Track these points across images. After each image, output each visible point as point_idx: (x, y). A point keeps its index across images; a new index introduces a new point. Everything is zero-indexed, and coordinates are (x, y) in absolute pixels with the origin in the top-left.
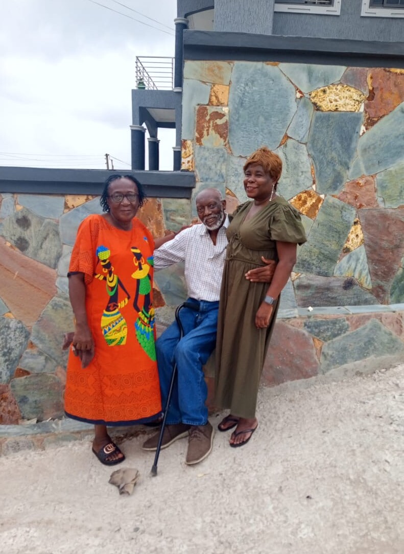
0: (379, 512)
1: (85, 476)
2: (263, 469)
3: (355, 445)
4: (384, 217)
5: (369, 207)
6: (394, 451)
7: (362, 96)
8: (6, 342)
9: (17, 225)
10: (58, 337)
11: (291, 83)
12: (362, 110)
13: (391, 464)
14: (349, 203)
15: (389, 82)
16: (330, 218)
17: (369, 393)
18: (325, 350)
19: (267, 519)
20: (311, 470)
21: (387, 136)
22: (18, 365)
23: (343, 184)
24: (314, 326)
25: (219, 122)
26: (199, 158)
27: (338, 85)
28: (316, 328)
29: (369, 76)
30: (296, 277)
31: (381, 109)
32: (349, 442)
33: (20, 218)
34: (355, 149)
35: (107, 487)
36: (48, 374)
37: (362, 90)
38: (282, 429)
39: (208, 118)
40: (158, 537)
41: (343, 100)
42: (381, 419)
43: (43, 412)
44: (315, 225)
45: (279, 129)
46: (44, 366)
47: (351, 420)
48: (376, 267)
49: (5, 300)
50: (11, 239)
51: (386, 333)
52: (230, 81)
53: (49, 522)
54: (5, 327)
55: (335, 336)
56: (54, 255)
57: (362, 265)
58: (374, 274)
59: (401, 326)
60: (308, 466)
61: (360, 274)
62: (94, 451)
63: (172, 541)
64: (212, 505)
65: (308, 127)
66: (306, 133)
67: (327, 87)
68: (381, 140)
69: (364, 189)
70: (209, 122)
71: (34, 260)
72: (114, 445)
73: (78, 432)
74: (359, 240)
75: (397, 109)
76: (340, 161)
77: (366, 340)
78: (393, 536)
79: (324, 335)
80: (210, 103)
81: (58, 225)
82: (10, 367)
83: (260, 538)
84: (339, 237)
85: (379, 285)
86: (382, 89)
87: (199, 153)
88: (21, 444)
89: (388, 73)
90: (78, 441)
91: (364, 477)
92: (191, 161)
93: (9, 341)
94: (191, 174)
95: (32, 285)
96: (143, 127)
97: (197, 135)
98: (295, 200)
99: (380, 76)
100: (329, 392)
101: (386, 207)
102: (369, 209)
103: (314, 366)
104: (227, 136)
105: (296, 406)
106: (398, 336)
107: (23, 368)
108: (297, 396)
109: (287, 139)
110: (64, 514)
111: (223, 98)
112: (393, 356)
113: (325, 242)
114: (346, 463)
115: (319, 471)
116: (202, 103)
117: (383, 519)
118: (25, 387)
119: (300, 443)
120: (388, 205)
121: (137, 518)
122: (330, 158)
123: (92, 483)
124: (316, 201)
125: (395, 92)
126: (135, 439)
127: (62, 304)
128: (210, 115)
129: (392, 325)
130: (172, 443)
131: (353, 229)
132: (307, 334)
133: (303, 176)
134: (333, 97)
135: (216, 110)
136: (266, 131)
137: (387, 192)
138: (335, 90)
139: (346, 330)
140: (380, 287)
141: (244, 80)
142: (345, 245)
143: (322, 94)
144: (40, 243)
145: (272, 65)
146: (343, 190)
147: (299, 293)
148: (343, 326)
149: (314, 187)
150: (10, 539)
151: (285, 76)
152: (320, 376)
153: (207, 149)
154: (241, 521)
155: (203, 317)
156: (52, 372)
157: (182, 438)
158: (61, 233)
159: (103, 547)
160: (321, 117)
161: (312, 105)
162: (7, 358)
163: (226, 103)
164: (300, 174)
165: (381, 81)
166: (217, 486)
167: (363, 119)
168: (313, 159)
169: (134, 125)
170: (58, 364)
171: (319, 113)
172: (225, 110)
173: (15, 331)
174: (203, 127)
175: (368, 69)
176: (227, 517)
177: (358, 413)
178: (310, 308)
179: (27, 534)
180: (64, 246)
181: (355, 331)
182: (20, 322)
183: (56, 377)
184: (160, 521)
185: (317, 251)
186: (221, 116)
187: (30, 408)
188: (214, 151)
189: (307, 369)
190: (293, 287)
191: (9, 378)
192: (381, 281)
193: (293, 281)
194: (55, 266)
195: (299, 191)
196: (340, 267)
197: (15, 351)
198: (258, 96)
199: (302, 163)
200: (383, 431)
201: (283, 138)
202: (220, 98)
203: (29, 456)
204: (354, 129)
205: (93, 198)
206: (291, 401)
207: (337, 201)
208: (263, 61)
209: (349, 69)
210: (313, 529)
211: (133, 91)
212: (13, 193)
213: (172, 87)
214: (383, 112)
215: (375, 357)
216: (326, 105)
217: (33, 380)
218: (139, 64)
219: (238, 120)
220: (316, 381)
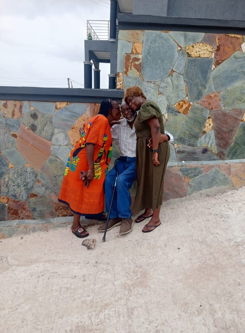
0: (212, 254)
1: (70, 243)
2: (158, 238)
3: (203, 227)
4: (225, 114)
5: (216, 109)
6: (221, 229)
7: (213, 49)
8: (25, 179)
9: (31, 117)
10: (52, 177)
11: (175, 42)
12: (213, 56)
13: (220, 234)
14: (206, 107)
15: (227, 42)
16: (196, 115)
17: (212, 205)
18: (191, 183)
19: (158, 257)
20: (181, 238)
21: (226, 71)
22: (31, 191)
23: (203, 96)
24: (185, 171)
25: (137, 63)
26: (126, 82)
27: (200, 43)
28: (186, 172)
29: (217, 38)
30: (177, 147)
31: (223, 56)
32: (200, 226)
33: (32, 114)
34: (209, 78)
35: (81, 247)
36: (46, 197)
37: (213, 46)
38: (167, 221)
39: (131, 61)
40: (107, 265)
41: (203, 51)
42: (217, 216)
43: (44, 216)
44: (188, 119)
45: (169, 67)
46: (45, 192)
47: (202, 216)
48: (220, 142)
49: (25, 158)
50: (28, 125)
51: (222, 175)
52: (143, 41)
53: (54, 261)
54: (25, 171)
55: (196, 176)
56: (50, 133)
57: (212, 140)
58: (219, 145)
59: (230, 171)
60: (179, 236)
61: (211, 145)
62: (73, 232)
63: (114, 266)
64: (132, 252)
65: (184, 66)
66: (183, 69)
67: (194, 44)
68: (223, 73)
69: (214, 99)
70: (131, 63)
71: (40, 136)
72: (83, 229)
73: (65, 223)
74: (211, 127)
75: (232, 56)
76: (201, 84)
77: (212, 178)
78: (217, 262)
79: (190, 175)
80: (132, 53)
81: (52, 118)
82: (27, 192)
83: (155, 264)
84: (200, 125)
85: (221, 151)
86: (224, 45)
87: (126, 80)
88: (36, 228)
89: (227, 37)
90: (64, 228)
91: (206, 240)
92: (122, 84)
93: (27, 179)
94: (122, 91)
95: (39, 150)
96: (91, 63)
97: (125, 70)
98: (177, 105)
99: (223, 39)
100: (192, 204)
101: (226, 109)
102: (216, 110)
103: (185, 191)
104: (141, 70)
105: (175, 211)
106: (229, 177)
107: (34, 193)
108: (176, 206)
109: (173, 72)
110: (61, 257)
111: (139, 50)
112: (225, 187)
113: (192, 128)
114: (198, 234)
115: (184, 238)
116: (128, 53)
117: (213, 256)
118: (35, 203)
119: (176, 226)
120: (226, 108)
121: (97, 258)
122: (196, 82)
123: (73, 245)
124: (188, 106)
125: (231, 47)
126: (93, 227)
127: (54, 160)
128: (132, 59)
129: (225, 170)
130: (112, 228)
131: (207, 121)
132: (181, 175)
133: (181, 92)
134: (197, 50)
135: (135, 57)
136: (162, 68)
137: (226, 101)
138: (199, 46)
139: (202, 173)
140: (222, 152)
141: (150, 40)
142: (204, 130)
143: (192, 48)
144: (43, 127)
145: (165, 32)
146: (203, 100)
147: (178, 155)
148: (200, 171)
149: (187, 98)
150: (36, 267)
151: (172, 38)
152: (188, 196)
153: (130, 78)
154: (147, 258)
155: (128, 165)
156: (49, 195)
157: (117, 226)
158: (54, 122)
159: (81, 269)
160: (191, 60)
161: (186, 54)
162: (26, 187)
163: (140, 53)
164: (180, 91)
165: (223, 41)
166: (135, 245)
167: (214, 62)
168: (187, 83)
169: (86, 61)
170: (52, 191)
171: (190, 58)
172: (140, 56)
173: (30, 173)
174: (128, 66)
175: (216, 34)
176: (140, 257)
177: (206, 213)
178: (183, 162)
179: (44, 265)
180: (55, 129)
181: (206, 173)
182: (32, 169)
183: (51, 198)
184: (108, 259)
185: (189, 133)
186: (138, 60)
187: (38, 214)
188: (134, 78)
189: (181, 193)
190: (175, 152)
191: (27, 198)
192: (223, 149)
193: (175, 149)
194: (51, 140)
195: (179, 101)
196: (200, 142)
197: (30, 184)
198: (158, 49)
199: (181, 85)
200: (217, 221)
201: (171, 72)
202: (137, 50)
203: (40, 234)
204: (209, 67)
205: (70, 104)
206: (172, 209)
207: (199, 106)
208: (160, 30)
209: (206, 34)
210: (180, 260)
211: (85, 41)
212: (29, 101)
213: (108, 39)
214: (224, 58)
215: (217, 187)
216: (194, 54)
217: (39, 199)
218: (89, 25)
219: (147, 62)
220: (186, 199)
